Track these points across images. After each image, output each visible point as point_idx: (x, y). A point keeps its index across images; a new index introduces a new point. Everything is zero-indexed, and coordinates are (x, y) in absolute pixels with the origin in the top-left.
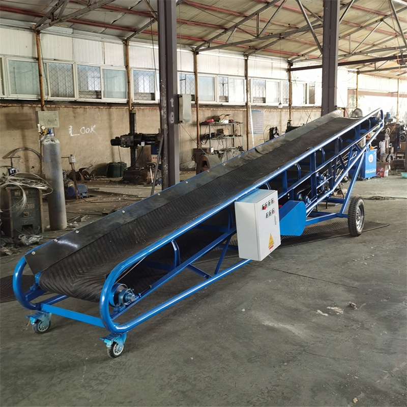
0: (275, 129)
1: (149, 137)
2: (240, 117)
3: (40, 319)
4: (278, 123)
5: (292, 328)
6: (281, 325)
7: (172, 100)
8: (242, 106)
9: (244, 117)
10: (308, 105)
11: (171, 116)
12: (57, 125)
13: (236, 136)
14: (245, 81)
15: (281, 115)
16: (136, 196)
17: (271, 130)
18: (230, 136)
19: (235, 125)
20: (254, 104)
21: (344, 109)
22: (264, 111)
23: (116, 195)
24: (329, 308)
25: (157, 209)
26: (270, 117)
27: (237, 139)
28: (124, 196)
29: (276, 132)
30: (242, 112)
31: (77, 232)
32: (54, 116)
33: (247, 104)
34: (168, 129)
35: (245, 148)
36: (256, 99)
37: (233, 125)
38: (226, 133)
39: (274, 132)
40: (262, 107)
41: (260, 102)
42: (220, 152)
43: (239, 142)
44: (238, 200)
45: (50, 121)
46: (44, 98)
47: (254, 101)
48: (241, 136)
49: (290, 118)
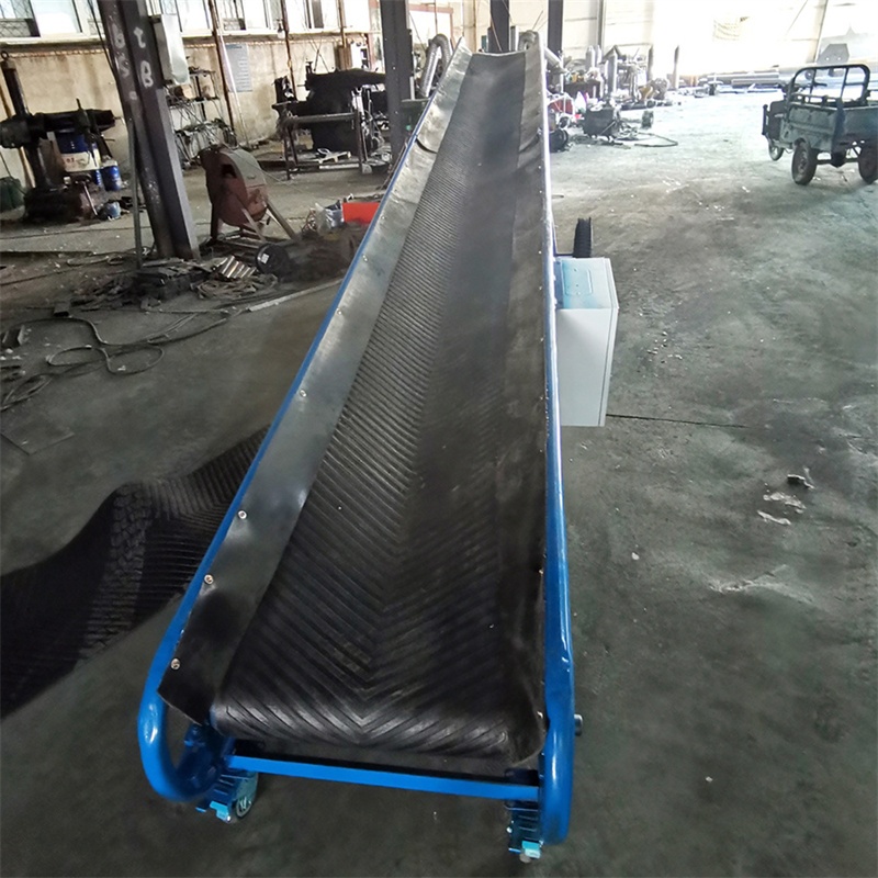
0: (283, 82)
1: (58, 120)
2: (205, 63)
4: (270, 68)
7: (139, 32)
8: (206, 39)
9: (213, 60)
10: (314, 30)
11: (143, 70)
13: (209, 99)
15: (272, 52)
16: (88, 254)
17: (278, 83)
18: (196, 100)
19: (201, 76)
20: (227, 33)
21: (366, 35)
22: (247, 47)
24: (766, 498)
26: (255, 57)
27: (208, 105)
30: (206, 50)
33: (214, 33)
34: (142, 103)
36: (228, 22)
37: (197, 78)
39: (284, 87)
40: (241, 38)
41: (235, 28)
42: (187, 133)
43: (214, 110)
47: (225, 26)
48: (216, 98)
49: (290, 58)
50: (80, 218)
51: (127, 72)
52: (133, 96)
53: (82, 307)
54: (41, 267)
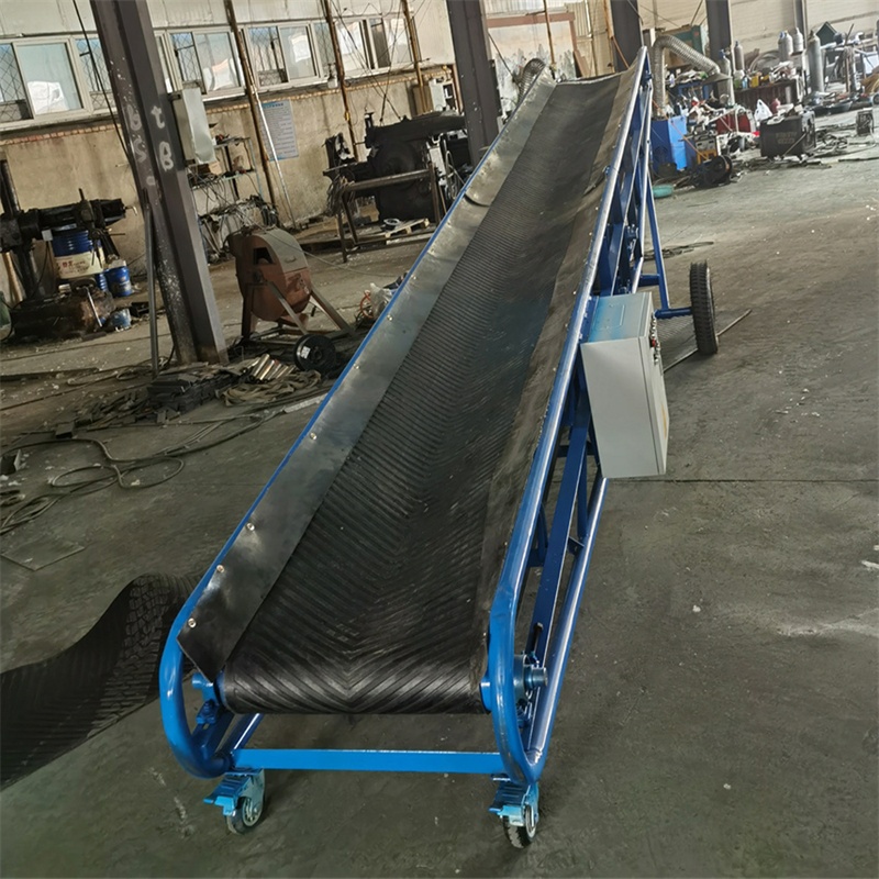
0: (337, 141)
1: (56, 216)
2: (237, 128)
3: (244, 795)
4: (322, 123)
7: (157, 112)
8: (237, 100)
9: (247, 124)
11: (162, 152)
13: (242, 172)
14: (232, 34)
15: (324, 105)
16: (93, 371)
17: (330, 143)
18: (227, 175)
19: (231, 146)
20: (264, 89)
22: (290, 103)
27: (241, 179)
29: (342, 146)
30: (238, 112)
31: (252, 527)
33: (248, 91)
34: (161, 189)
35: (266, 198)
36: (264, 74)
37: (226, 148)
38: (216, 169)
39: (338, 147)
40: (279, 93)
41: (274, 81)
42: (215, 218)
43: (249, 185)
44: (585, 339)
47: (261, 81)
48: (251, 170)
49: (347, 109)
50: (81, 332)
51: (143, 156)
52: (151, 181)
54: (35, 390)
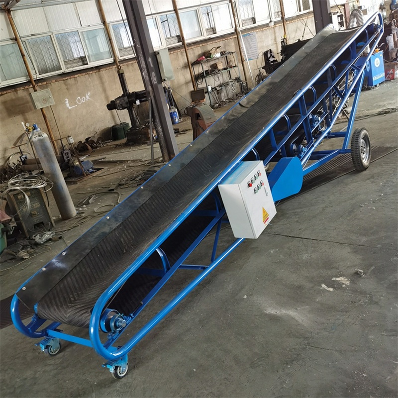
0: (269, 52)
1: (142, 94)
2: (232, 47)
3: (48, 344)
4: (273, 41)
5: (295, 314)
6: (284, 312)
7: (150, 60)
8: (232, 34)
9: (236, 45)
10: (303, 12)
11: (153, 76)
12: (52, 102)
13: (231, 67)
14: (230, 4)
15: (275, 32)
16: (140, 161)
17: (265, 54)
18: (225, 69)
19: (228, 56)
20: (244, 28)
21: (344, 5)
22: (256, 33)
23: (121, 162)
24: (334, 279)
25: (142, 205)
26: (263, 38)
27: (232, 71)
28: (129, 162)
29: (271, 55)
30: (233, 39)
31: (64, 254)
32: (47, 94)
33: (236, 30)
34: (153, 91)
35: (242, 78)
36: (245, 21)
37: (226, 57)
38: (220, 67)
39: (269, 55)
40: (253, 28)
41: (249, 23)
42: (218, 88)
43: (236, 72)
44: (221, 183)
45: (45, 100)
46: (33, 78)
47: (243, 24)
48: (235, 66)
49: (285, 33)
50: (148, 142)
51: (147, 78)
53: (122, 187)
